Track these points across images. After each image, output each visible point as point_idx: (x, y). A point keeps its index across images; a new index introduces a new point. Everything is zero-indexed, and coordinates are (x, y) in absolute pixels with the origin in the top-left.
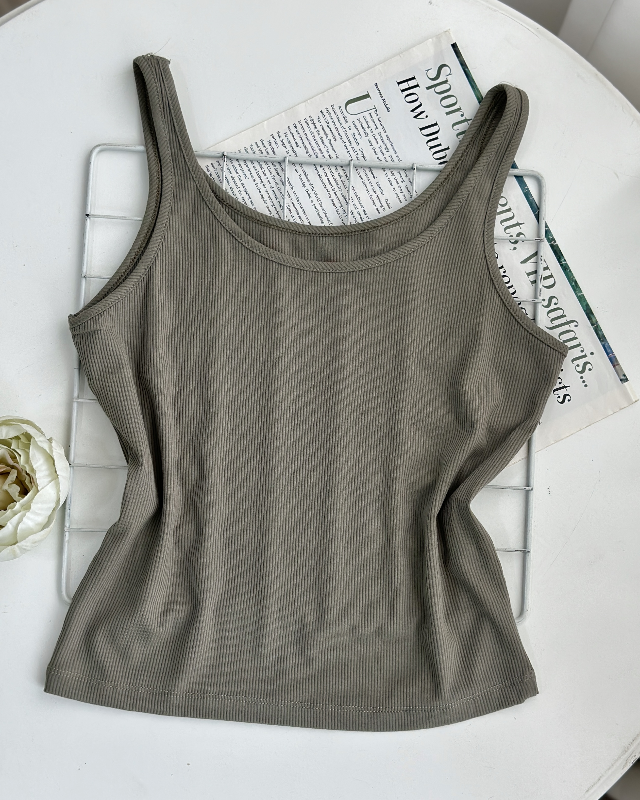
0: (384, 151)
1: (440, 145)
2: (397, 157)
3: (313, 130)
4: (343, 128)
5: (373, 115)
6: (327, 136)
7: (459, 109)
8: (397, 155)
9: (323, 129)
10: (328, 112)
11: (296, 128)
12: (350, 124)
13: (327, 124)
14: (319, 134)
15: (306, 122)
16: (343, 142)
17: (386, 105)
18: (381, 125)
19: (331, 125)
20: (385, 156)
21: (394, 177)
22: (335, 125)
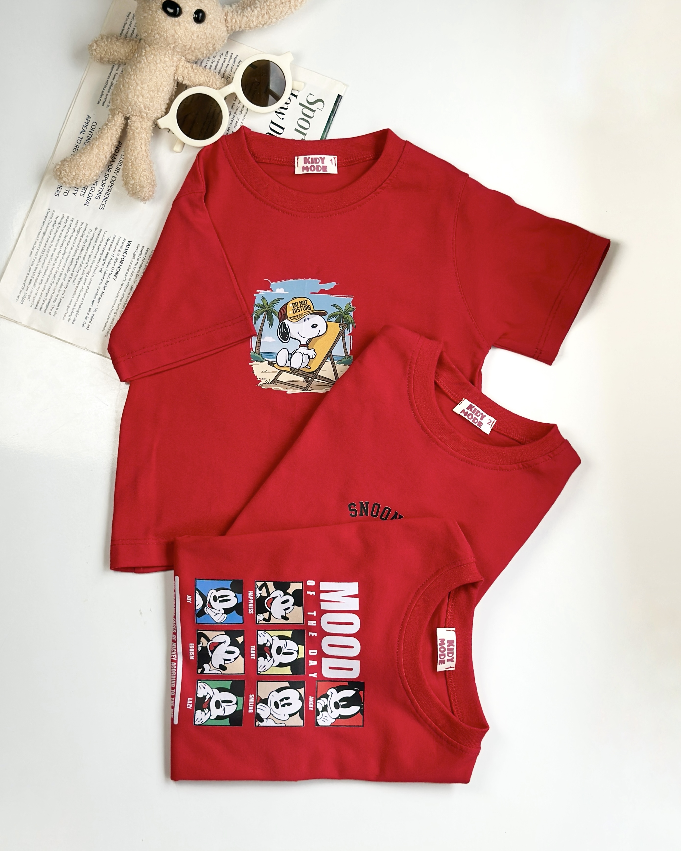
7: (305, 133)
9: (218, 63)
10: (231, 56)
13: (223, 62)
22: (227, 67)
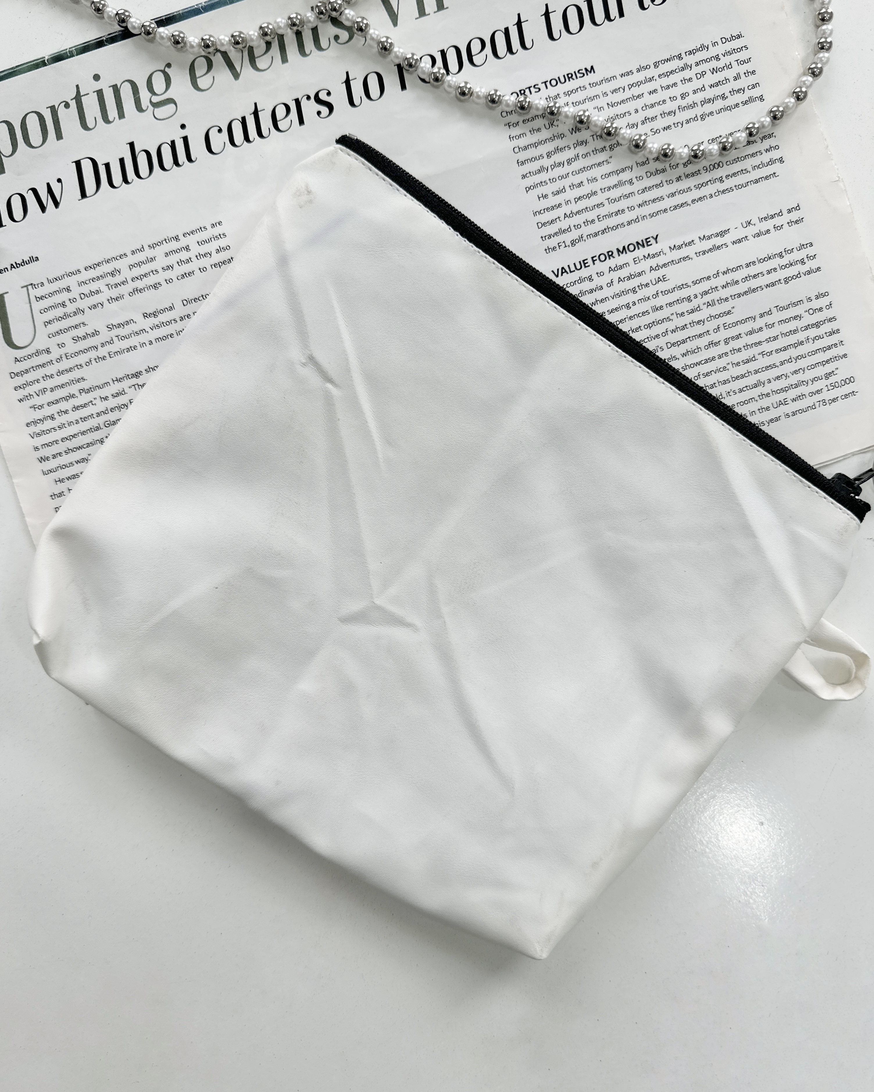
0: (118, 279)
1: (122, 161)
2: (133, 252)
3: (55, 424)
4: (59, 359)
5: (40, 292)
6: (73, 396)
7: (53, 110)
8: (129, 254)
9: (57, 401)
10: (23, 387)
11: (48, 459)
12: (52, 343)
13: (48, 393)
14: (66, 412)
15: (39, 435)
16: (89, 363)
17: (24, 263)
18: (63, 277)
19: (50, 383)
20: (129, 280)
21: (176, 266)
22: (51, 376)
